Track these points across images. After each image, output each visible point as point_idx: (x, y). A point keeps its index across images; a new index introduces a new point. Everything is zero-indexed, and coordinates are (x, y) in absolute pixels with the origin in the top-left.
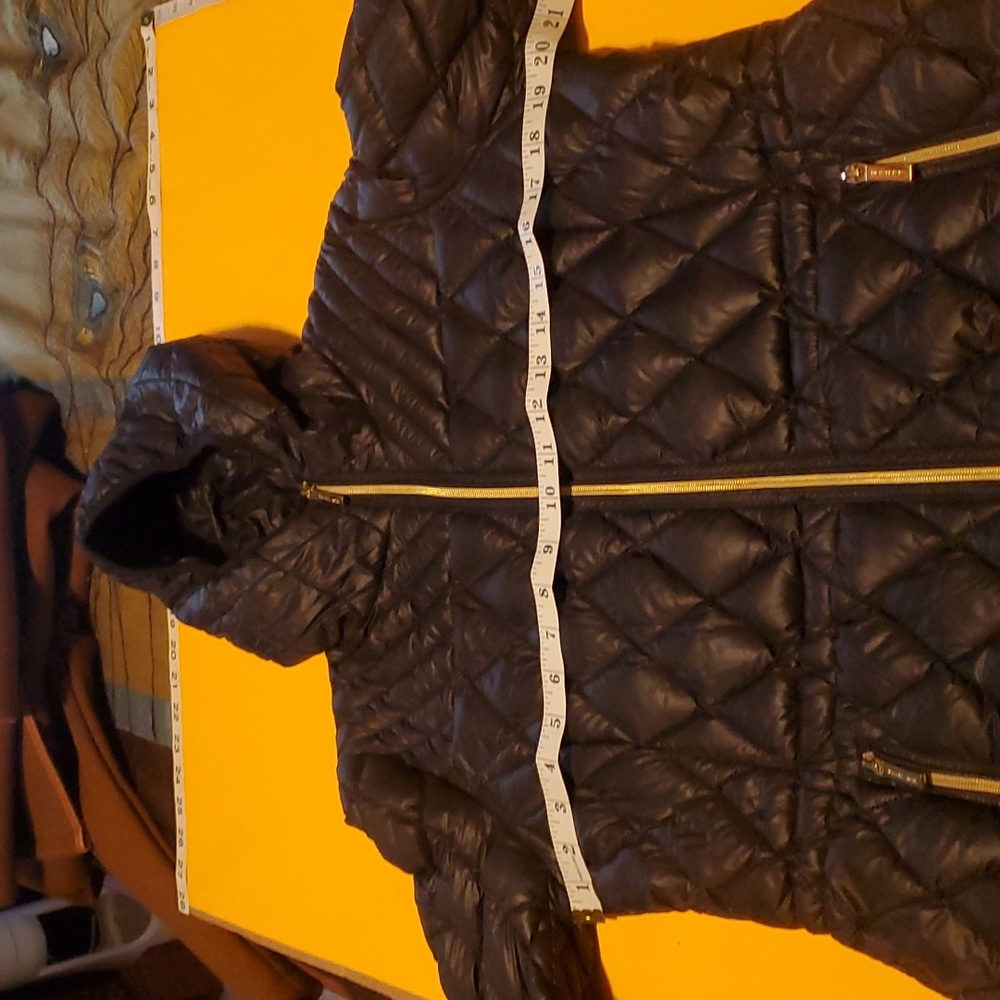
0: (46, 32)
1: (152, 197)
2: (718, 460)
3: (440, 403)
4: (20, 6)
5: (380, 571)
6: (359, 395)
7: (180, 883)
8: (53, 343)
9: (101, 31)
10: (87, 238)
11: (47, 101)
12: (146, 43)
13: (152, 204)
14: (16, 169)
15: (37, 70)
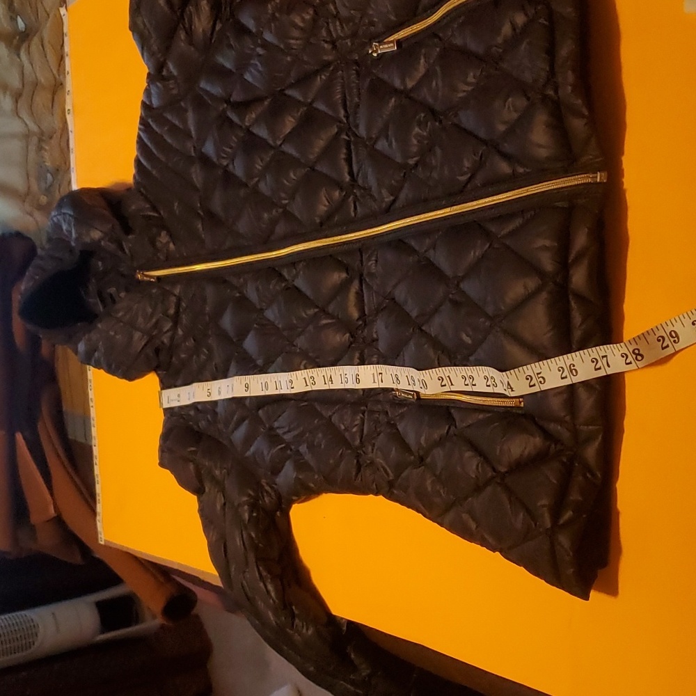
0: (19, 17)
1: (69, 110)
2: (324, 227)
3: (199, 214)
4: (5, 3)
5: (176, 320)
6: (160, 214)
7: (99, 524)
8: (28, 207)
9: (44, 13)
10: (43, 141)
11: (21, 60)
12: (63, 18)
13: (69, 113)
14: (7, 103)
15: (15, 42)
